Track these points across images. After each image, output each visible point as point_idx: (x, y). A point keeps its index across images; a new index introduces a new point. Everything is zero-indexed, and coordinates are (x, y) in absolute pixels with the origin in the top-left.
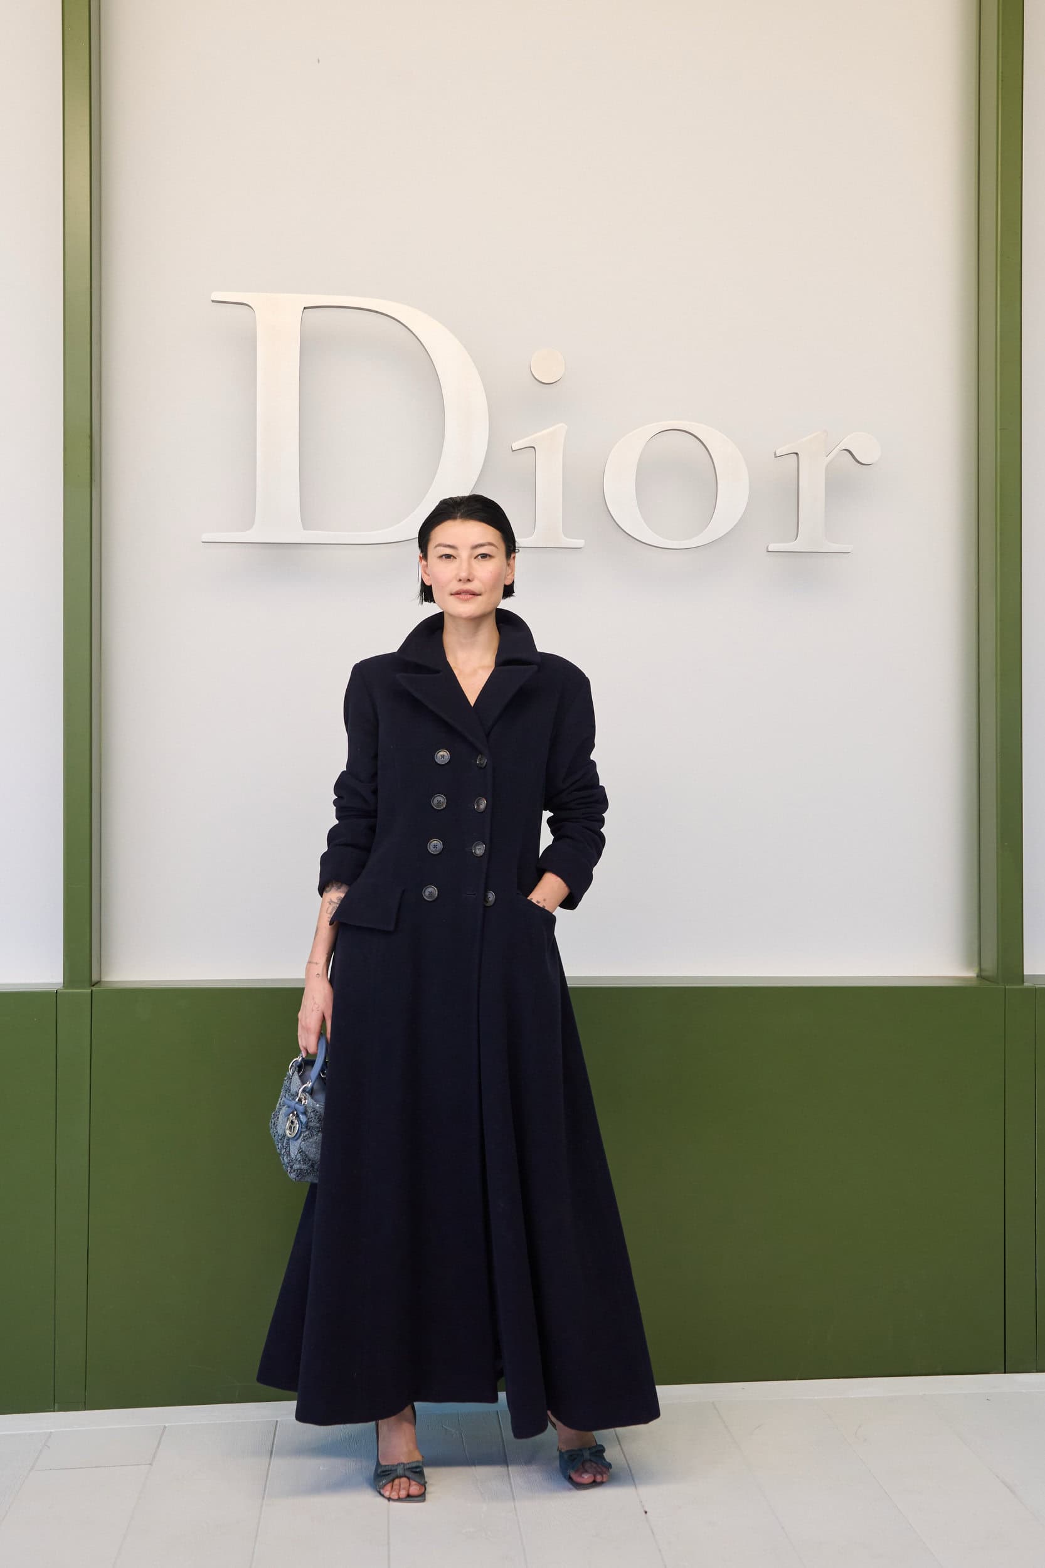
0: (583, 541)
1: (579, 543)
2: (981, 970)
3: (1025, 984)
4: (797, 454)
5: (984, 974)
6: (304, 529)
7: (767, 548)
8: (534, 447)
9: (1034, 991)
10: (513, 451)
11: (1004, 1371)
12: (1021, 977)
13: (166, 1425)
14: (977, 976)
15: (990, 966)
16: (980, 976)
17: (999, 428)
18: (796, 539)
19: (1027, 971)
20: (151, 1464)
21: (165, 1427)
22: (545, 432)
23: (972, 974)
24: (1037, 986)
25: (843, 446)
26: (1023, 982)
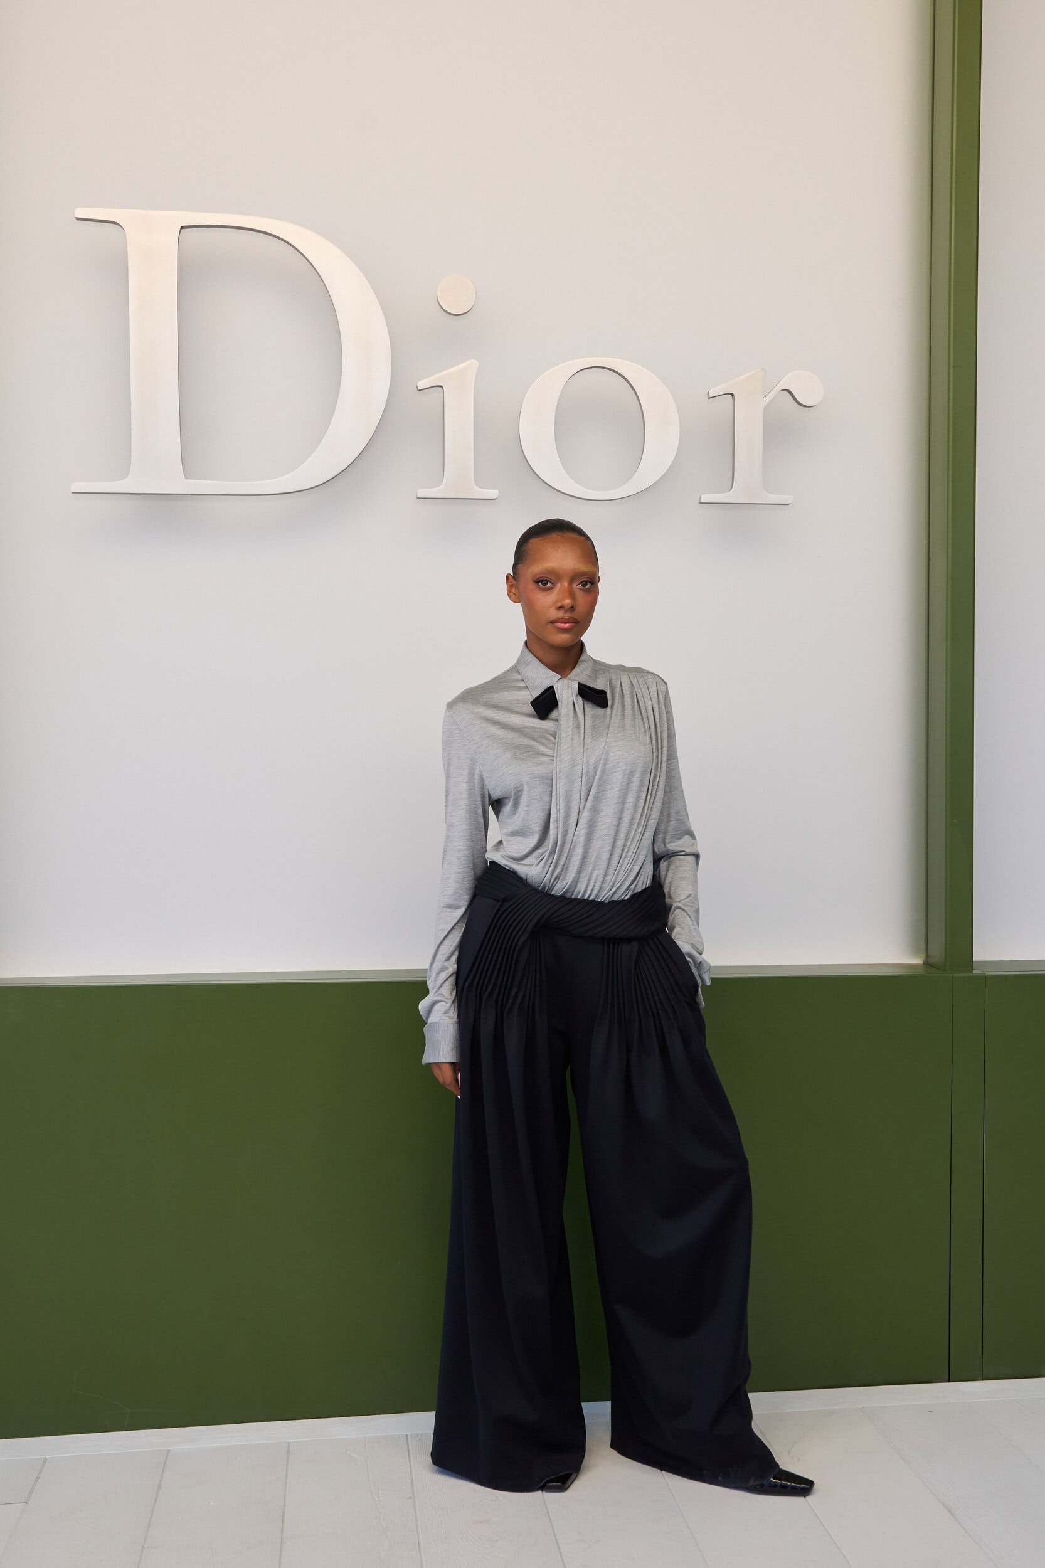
0: (497, 491)
1: (493, 493)
2: (927, 956)
3: (975, 972)
4: (732, 394)
5: (931, 960)
6: (186, 479)
7: (700, 498)
8: (441, 387)
9: (985, 978)
10: (419, 391)
11: (947, 1379)
12: (970, 963)
13: (48, 1457)
14: (924, 964)
15: (938, 952)
16: (927, 964)
17: (952, 365)
18: (731, 488)
19: (977, 957)
20: (27, 1503)
21: (46, 1459)
22: (454, 369)
23: (918, 960)
24: (987, 974)
25: (783, 385)
26: (973, 969)
